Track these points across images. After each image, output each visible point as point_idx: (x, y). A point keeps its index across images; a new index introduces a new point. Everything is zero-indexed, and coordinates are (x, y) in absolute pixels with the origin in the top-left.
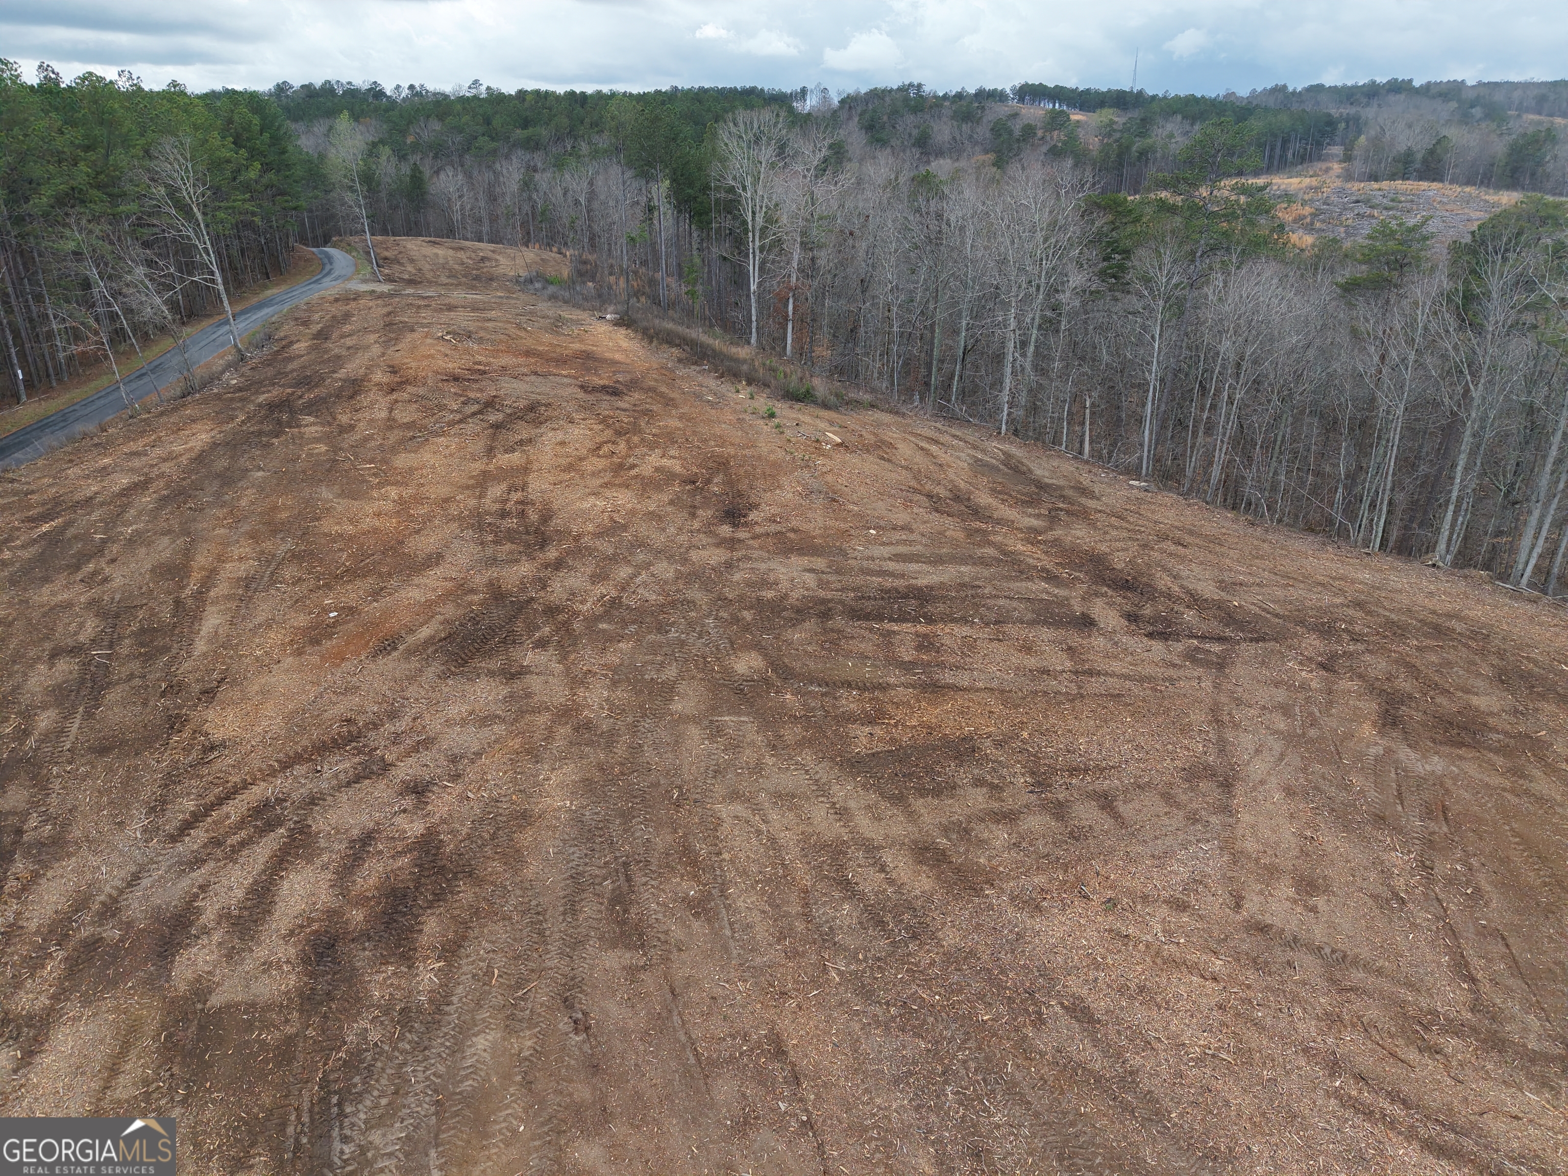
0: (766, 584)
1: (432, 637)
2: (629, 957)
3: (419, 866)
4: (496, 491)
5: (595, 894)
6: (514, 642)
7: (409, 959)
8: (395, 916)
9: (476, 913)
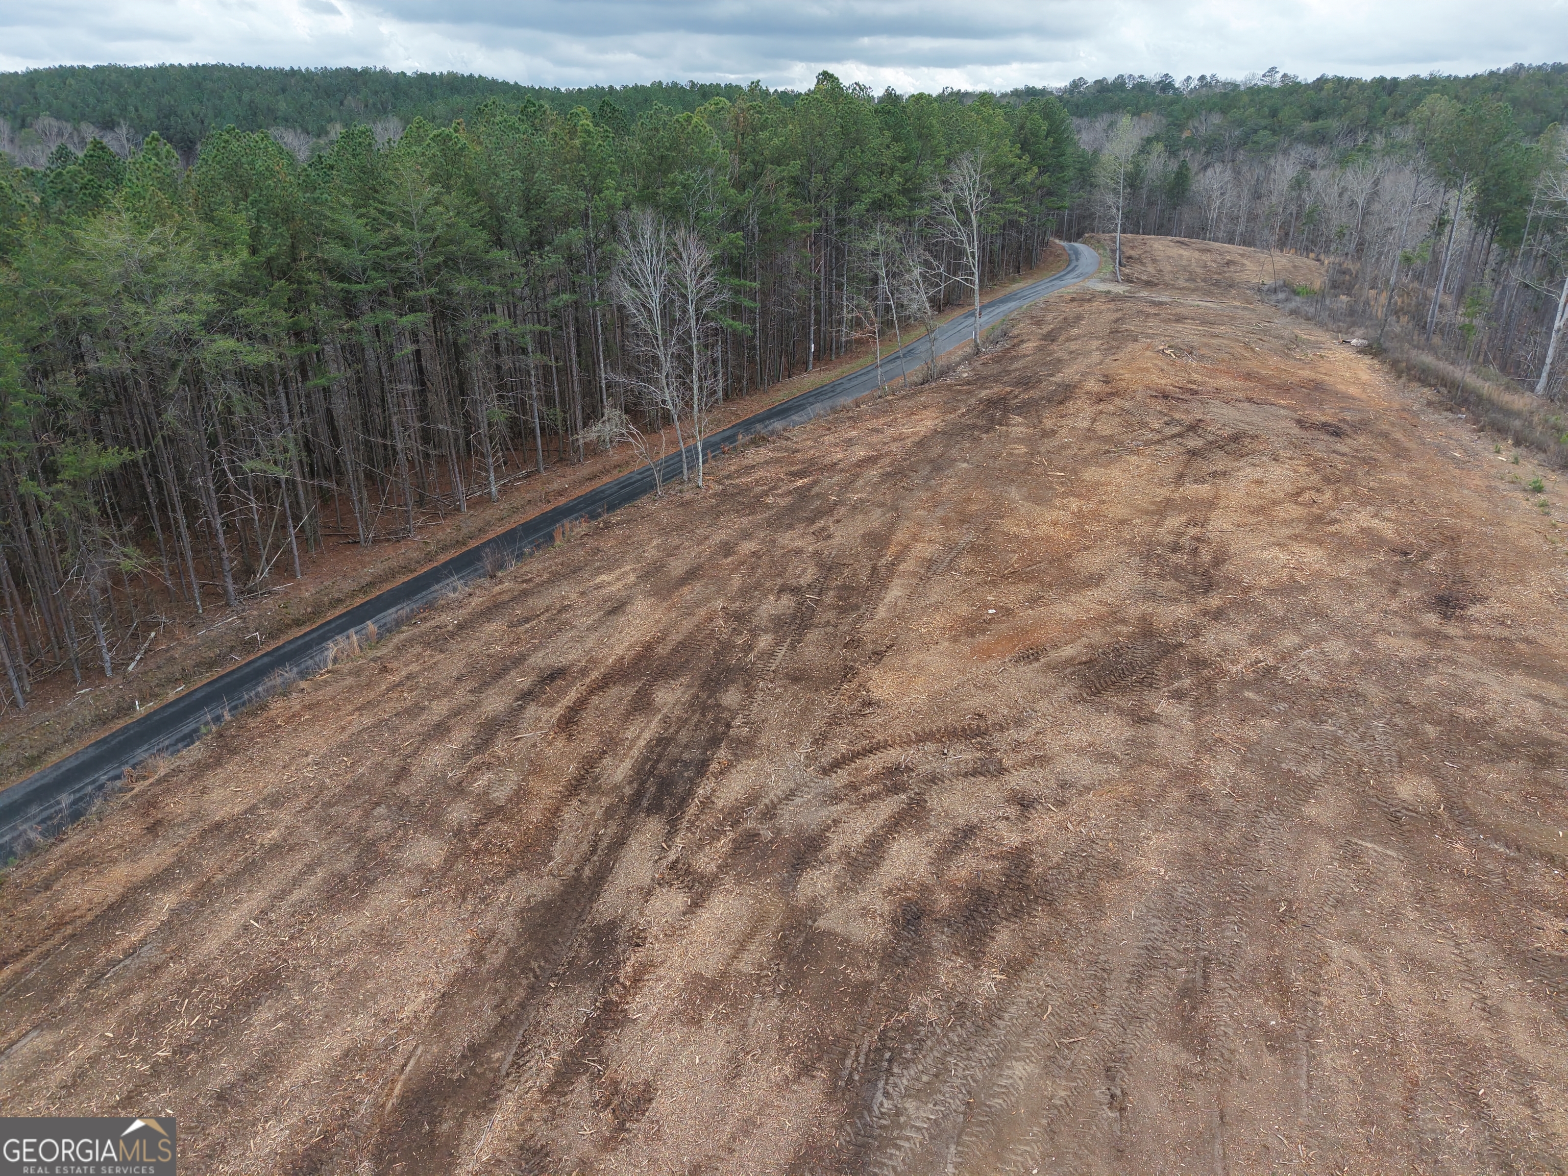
0: (1467, 699)
1: (1072, 659)
2: (1184, 1058)
3: (1008, 876)
4: (1174, 522)
5: (1166, 976)
6: (1151, 685)
7: (978, 959)
8: (975, 914)
9: (1045, 943)
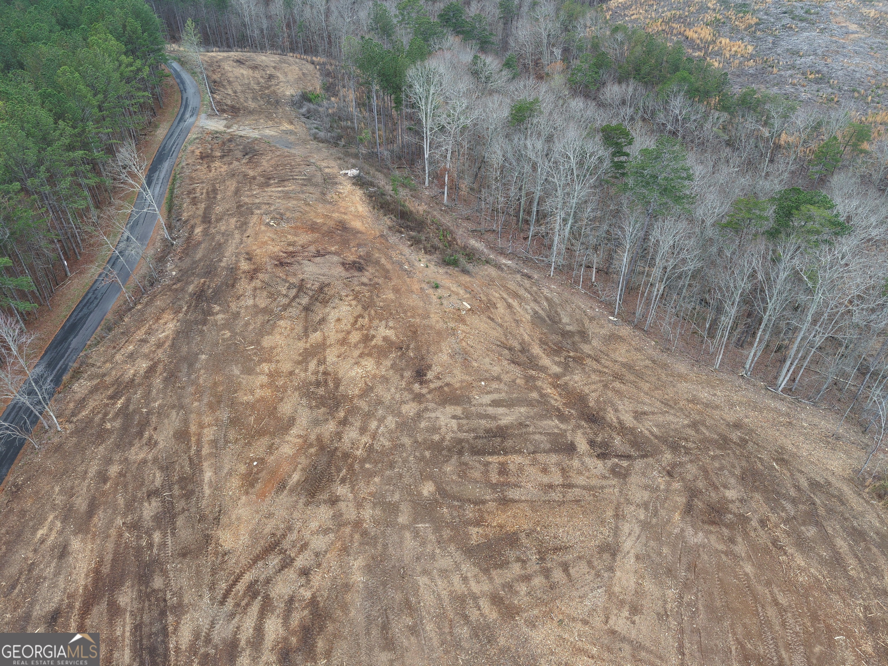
0: (435, 429)
2: (389, 655)
3: (312, 614)
4: (312, 365)
5: (376, 625)
6: (332, 480)
7: (315, 659)
8: (307, 640)
9: (334, 636)
